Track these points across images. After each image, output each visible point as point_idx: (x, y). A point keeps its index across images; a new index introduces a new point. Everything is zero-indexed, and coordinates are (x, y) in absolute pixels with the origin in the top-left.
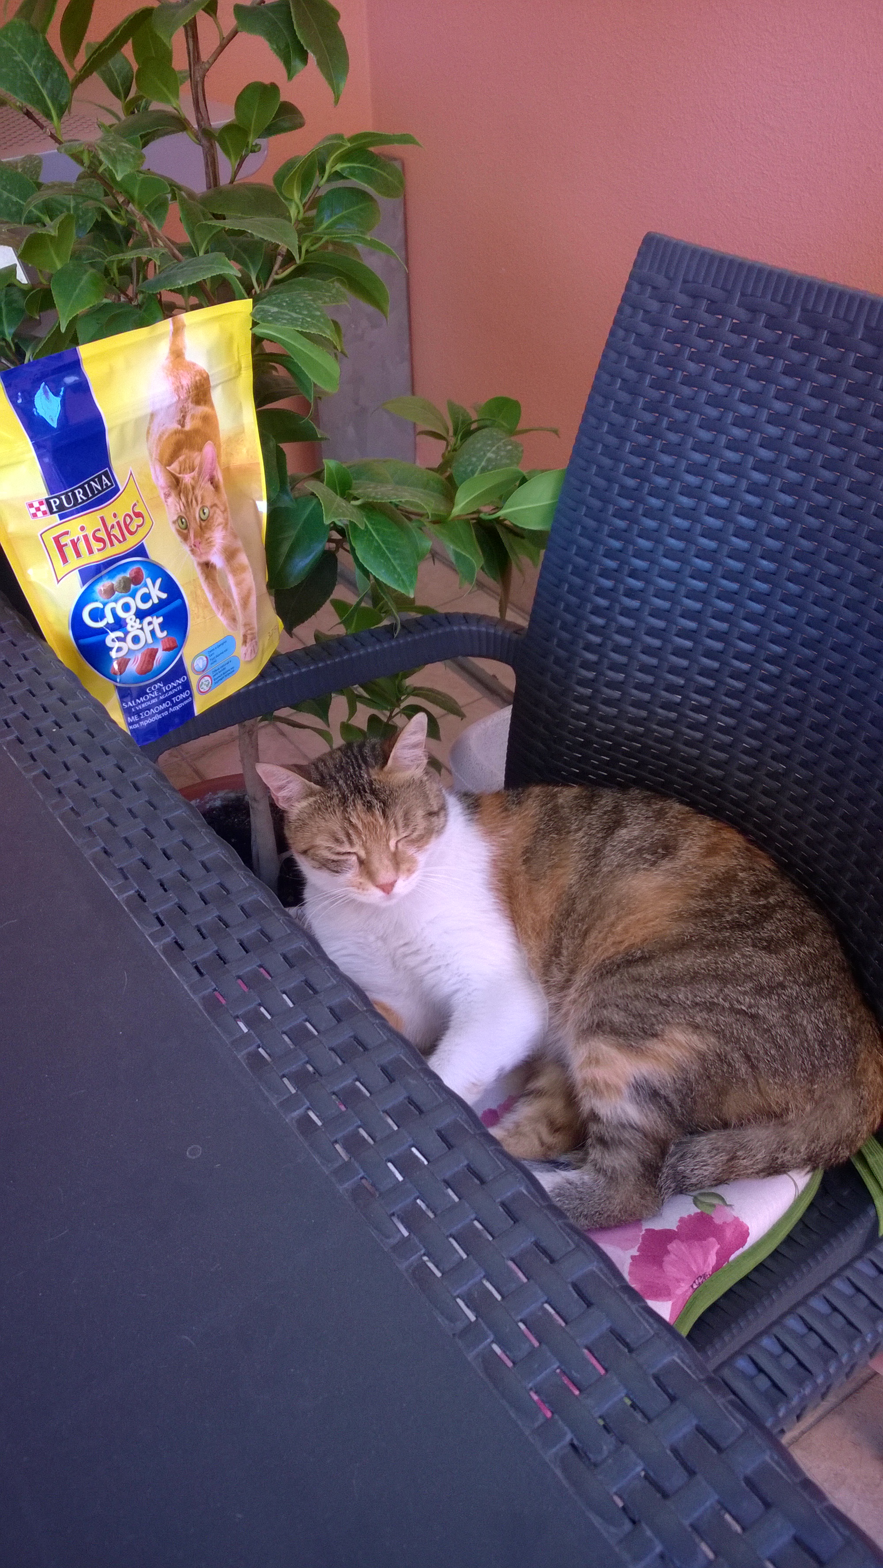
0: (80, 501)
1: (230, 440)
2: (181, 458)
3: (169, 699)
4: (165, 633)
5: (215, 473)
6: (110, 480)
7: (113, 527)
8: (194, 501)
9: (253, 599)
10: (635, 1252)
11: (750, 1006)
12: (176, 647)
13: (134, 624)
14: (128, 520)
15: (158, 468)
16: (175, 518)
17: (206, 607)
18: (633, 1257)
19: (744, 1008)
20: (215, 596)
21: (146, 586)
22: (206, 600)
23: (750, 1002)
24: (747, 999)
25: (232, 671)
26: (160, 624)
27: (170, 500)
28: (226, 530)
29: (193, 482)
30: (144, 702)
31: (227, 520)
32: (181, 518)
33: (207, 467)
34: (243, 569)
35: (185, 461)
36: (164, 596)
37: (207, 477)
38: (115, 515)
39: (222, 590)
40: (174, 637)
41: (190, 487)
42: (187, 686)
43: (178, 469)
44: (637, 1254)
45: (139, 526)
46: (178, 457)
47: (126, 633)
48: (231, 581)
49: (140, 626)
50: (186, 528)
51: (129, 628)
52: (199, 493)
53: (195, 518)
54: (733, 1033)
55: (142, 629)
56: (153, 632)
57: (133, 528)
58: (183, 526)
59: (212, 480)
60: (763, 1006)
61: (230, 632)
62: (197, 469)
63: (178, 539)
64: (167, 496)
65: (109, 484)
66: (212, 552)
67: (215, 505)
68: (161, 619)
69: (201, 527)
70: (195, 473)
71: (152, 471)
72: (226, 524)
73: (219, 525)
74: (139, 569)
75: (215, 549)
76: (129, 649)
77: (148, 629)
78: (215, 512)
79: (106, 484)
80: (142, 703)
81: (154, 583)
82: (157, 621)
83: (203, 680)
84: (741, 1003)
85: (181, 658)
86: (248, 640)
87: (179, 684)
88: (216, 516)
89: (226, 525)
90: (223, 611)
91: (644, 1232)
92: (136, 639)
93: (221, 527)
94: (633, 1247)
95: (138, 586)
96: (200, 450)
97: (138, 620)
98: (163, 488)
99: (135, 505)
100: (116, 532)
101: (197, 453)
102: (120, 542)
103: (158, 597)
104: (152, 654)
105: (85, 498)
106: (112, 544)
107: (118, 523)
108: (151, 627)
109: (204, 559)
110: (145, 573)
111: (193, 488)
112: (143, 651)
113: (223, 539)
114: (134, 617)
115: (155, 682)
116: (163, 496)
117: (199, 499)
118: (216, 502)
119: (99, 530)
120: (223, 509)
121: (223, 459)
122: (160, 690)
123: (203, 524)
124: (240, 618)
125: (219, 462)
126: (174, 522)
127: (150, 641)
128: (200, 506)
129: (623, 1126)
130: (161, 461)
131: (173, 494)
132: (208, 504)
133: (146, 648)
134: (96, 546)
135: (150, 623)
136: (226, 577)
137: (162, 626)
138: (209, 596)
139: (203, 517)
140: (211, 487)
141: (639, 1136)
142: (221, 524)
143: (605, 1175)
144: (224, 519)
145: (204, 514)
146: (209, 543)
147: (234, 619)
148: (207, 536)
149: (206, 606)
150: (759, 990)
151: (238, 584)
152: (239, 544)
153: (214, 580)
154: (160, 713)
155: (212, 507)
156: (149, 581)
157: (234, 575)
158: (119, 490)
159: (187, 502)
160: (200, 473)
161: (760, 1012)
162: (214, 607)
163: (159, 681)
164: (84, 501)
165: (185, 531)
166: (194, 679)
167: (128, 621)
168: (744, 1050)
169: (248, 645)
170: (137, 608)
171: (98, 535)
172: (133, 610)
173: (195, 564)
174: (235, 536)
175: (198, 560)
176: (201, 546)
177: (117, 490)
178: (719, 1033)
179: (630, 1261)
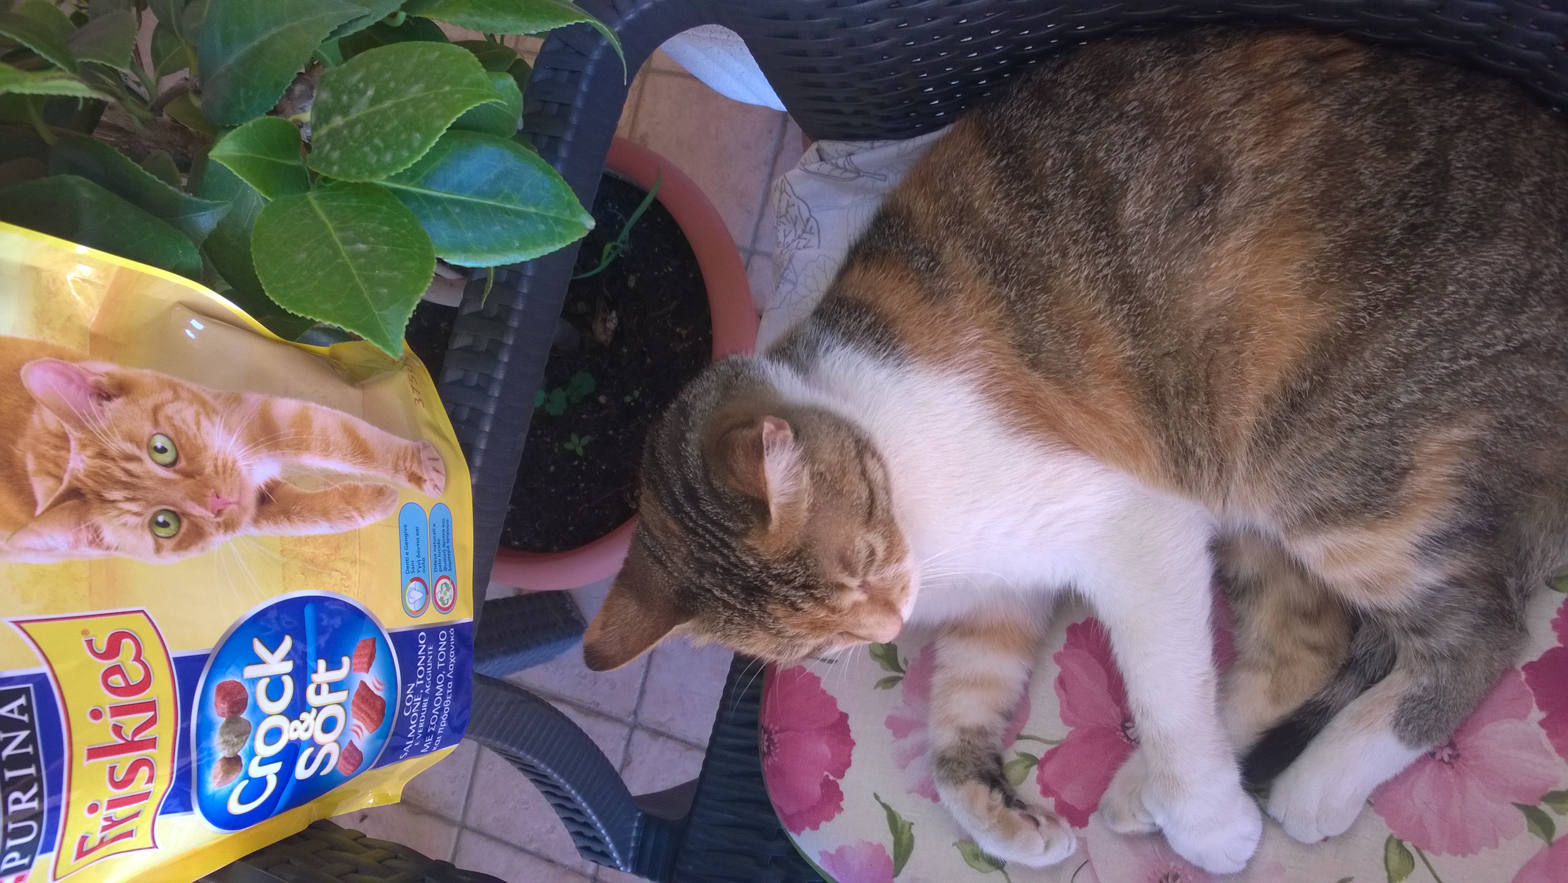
0: (35, 804)
1: (41, 317)
2: (31, 465)
3: (435, 672)
4: (346, 660)
5: (91, 379)
6: (15, 695)
7: (117, 730)
8: (132, 466)
9: (366, 430)
10: (1537, 714)
11: (1508, 339)
12: (374, 640)
13: (305, 725)
14: (116, 680)
15: (28, 540)
16: (149, 539)
17: (337, 548)
18: (1543, 724)
19: (1500, 348)
20: (326, 514)
21: (255, 681)
22: (326, 540)
23: (1505, 334)
24: (1498, 333)
25: (447, 524)
26: (329, 669)
27: (109, 535)
28: (214, 411)
29: (89, 452)
30: (418, 723)
31: (196, 398)
32: (154, 523)
33: (70, 396)
34: (303, 421)
35: (40, 456)
36: (287, 643)
37: (93, 404)
38: (96, 714)
39: (321, 490)
40: (359, 644)
41: (99, 462)
42: (433, 632)
43: (51, 482)
44: (1542, 715)
45: (138, 658)
46: (25, 475)
47: (312, 742)
48: (314, 461)
49: (314, 711)
50: (178, 516)
51: (305, 736)
52: (117, 445)
53: (166, 482)
54: (1504, 391)
55: (319, 709)
56: (334, 687)
57: (136, 675)
58: (173, 526)
59: (104, 394)
60: (1527, 325)
61: (395, 510)
62: (68, 428)
63: (193, 555)
64: (96, 541)
65: (22, 701)
66: (244, 471)
67: (156, 410)
68: (322, 664)
69: (188, 475)
70: (75, 435)
71: (30, 559)
72: (203, 403)
73: (198, 424)
74: (221, 687)
75: (242, 464)
76: (336, 741)
77: (326, 697)
78: (169, 419)
79: (22, 710)
80: (416, 729)
81: (259, 661)
82: (322, 675)
83: (439, 596)
84: (1494, 345)
85: (393, 636)
86: (420, 473)
87: (425, 650)
88: (177, 421)
89: (207, 409)
90: (358, 509)
91: (1523, 676)
92: (328, 726)
93: (205, 422)
94: (1531, 707)
95: (250, 701)
96: (30, 403)
97: (304, 716)
98: (76, 544)
99: (90, 643)
100: (131, 721)
101: (35, 418)
102: (152, 721)
103: (286, 659)
104: (365, 694)
105: (34, 790)
106: (152, 743)
107: (117, 711)
108: (325, 688)
109: (250, 500)
110: (230, 677)
111: (102, 454)
112: (350, 713)
113: (231, 432)
114: (296, 723)
115: (404, 694)
116: (95, 553)
117: (131, 449)
118: (149, 403)
119: (112, 769)
120: (168, 395)
121: (71, 344)
122: (416, 692)
123: (182, 464)
124: (380, 476)
125: (73, 359)
126: (158, 549)
127: (342, 696)
128: (144, 455)
129: (1432, 598)
130: (18, 527)
131: (97, 519)
132: (147, 428)
133: (350, 707)
134: (139, 786)
135: (318, 691)
136: (302, 468)
137: (333, 665)
138: (322, 529)
139: (168, 457)
140: (117, 403)
141: (1456, 591)
142: (198, 414)
143: (1443, 658)
144: (191, 402)
145: (163, 450)
146: (227, 470)
147: (380, 493)
148: (209, 469)
149: (336, 545)
150: (1510, 309)
151: (326, 450)
152: (254, 399)
153: (298, 498)
154: (444, 698)
155: (156, 422)
156: (251, 671)
157: (308, 449)
158: (43, 676)
159: (126, 486)
160: (80, 425)
161: (1525, 336)
162: (344, 528)
163: (405, 688)
164: (39, 795)
165: (185, 524)
166: (432, 617)
167: (294, 736)
168: (1530, 396)
169: (426, 477)
170: (281, 714)
171: (120, 775)
172: (283, 722)
173: (253, 531)
174: (235, 400)
175: (247, 518)
176: (224, 495)
177: (41, 682)
178: (1485, 403)
179: (1543, 733)
